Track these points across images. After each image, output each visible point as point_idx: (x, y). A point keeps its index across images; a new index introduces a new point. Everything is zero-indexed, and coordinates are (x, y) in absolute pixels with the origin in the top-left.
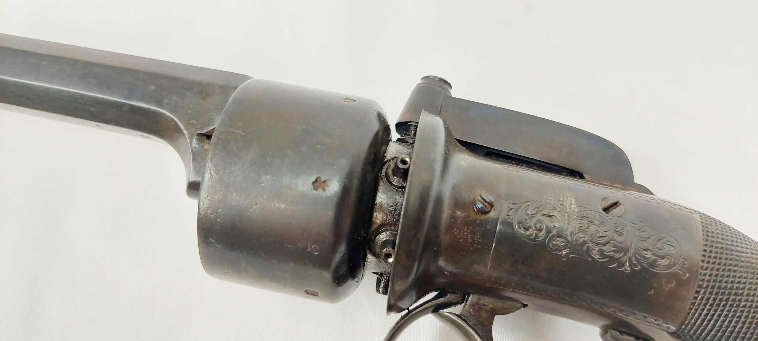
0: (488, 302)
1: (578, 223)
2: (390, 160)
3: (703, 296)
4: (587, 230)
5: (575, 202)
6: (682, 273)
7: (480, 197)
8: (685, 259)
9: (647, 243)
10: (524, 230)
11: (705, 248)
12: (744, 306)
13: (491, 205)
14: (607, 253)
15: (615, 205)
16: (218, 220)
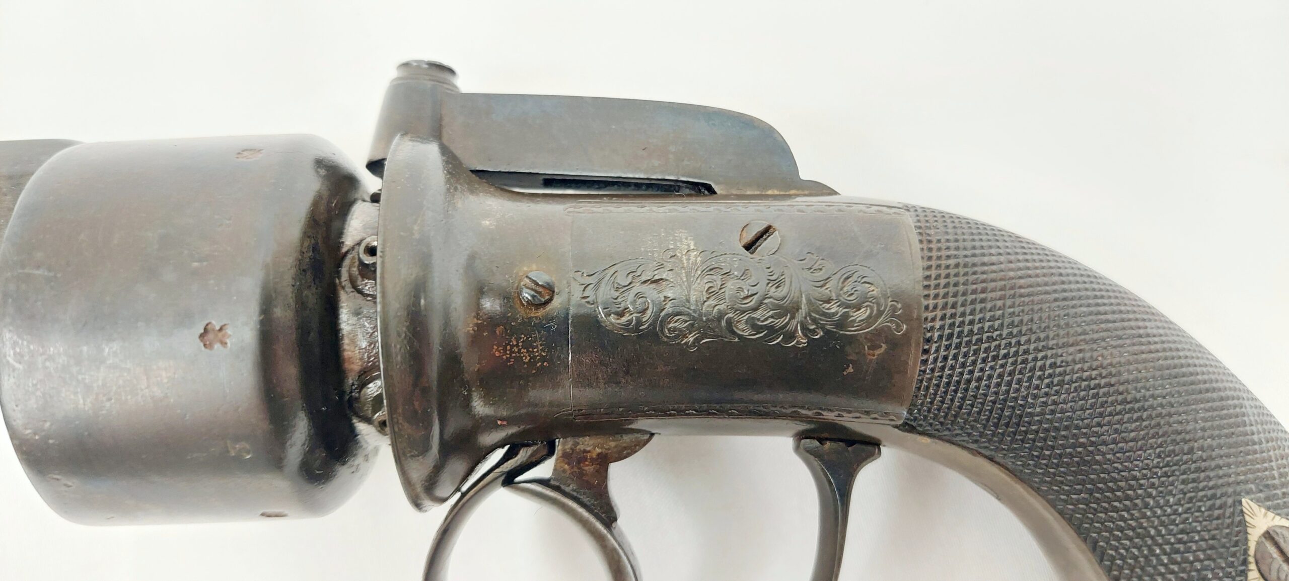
0: (590, 444)
1: (706, 281)
2: (353, 248)
3: (935, 355)
4: (723, 290)
5: (695, 245)
6: (894, 326)
7: (527, 280)
8: (896, 301)
9: (827, 289)
10: (616, 317)
11: (928, 273)
12: (1006, 356)
13: (550, 289)
14: (762, 322)
15: (767, 231)
16: (51, 441)
